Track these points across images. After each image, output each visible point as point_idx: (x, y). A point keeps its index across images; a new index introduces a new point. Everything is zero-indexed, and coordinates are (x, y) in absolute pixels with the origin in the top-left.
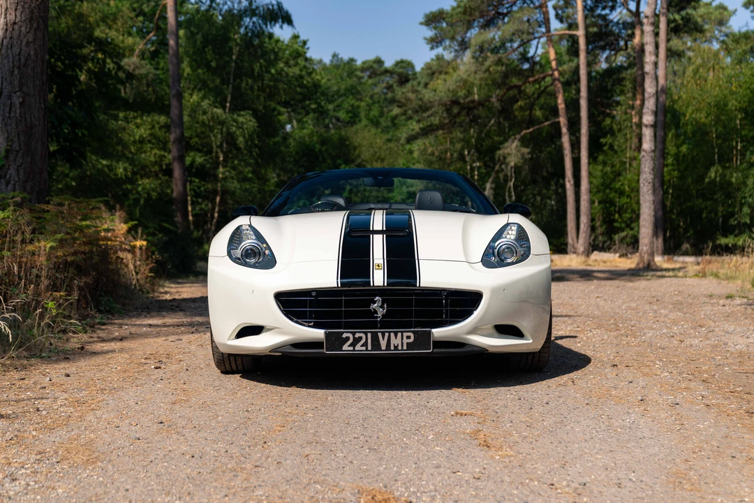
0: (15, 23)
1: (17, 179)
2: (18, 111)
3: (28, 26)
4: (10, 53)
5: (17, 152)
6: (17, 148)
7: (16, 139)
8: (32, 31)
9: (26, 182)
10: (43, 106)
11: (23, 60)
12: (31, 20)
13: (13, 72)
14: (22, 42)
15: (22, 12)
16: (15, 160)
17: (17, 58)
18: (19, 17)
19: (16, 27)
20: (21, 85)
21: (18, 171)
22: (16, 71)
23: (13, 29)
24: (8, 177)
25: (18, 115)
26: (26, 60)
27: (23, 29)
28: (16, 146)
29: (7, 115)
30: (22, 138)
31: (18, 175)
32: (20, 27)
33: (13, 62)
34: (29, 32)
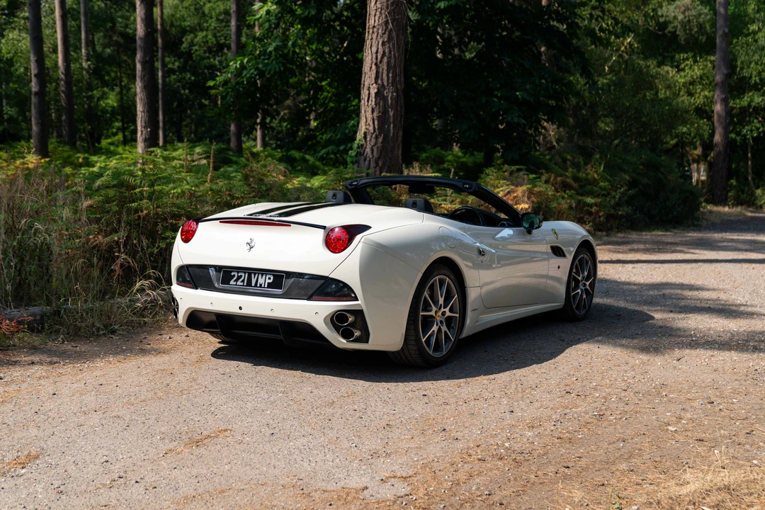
0: (374, 27)
1: (371, 157)
2: (374, 100)
3: (384, 28)
4: (370, 51)
5: (372, 134)
6: (372, 131)
7: (371, 123)
8: (387, 33)
9: (379, 158)
10: (395, 94)
11: (379, 57)
12: (386, 23)
13: (371, 67)
14: (378, 43)
15: (379, 17)
16: (370, 140)
17: (374, 56)
18: (377, 22)
19: (375, 30)
20: (377, 78)
21: (372, 150)
22: (374, 67)
23: (373, 32)
24: (365, 154)
25: (373, 103)
26: (382, 57)
27: (380, 31)
28: (371, 128)
29: (366, 103)
30: (376, 122)
31: (372, 153)
32: (378, 29)
33: (372, 59)
34: (384, 33)
